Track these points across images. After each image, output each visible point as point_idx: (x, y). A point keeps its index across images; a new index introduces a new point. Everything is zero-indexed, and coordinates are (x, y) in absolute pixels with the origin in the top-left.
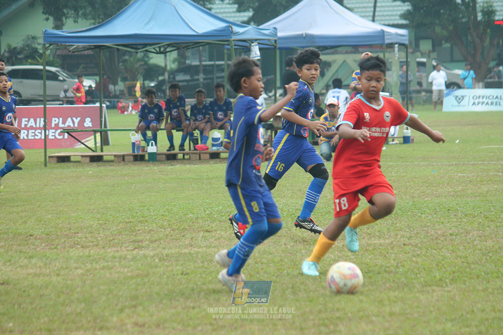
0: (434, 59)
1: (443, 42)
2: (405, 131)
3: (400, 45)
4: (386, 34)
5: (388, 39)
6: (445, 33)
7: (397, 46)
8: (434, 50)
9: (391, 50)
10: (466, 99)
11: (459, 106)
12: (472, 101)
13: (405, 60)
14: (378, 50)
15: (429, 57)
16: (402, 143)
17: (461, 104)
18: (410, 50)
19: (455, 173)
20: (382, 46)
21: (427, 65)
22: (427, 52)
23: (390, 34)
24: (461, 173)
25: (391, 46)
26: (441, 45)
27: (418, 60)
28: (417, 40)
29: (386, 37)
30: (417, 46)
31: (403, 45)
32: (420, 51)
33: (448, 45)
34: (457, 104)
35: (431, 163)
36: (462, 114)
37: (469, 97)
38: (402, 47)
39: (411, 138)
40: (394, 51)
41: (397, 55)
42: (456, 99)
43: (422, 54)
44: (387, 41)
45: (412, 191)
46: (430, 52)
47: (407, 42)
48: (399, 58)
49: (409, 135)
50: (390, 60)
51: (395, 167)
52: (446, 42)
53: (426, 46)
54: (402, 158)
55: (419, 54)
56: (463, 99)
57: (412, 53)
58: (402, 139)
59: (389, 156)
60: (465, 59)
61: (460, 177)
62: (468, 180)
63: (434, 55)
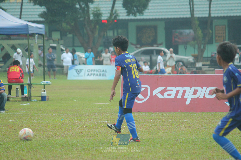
0: (62, 45)
1: (68, 33)
2: (43, 92)
3: (39, 34)
4: (29, 27)
5: (31, 31)
6: (69, 27)
7: (37, 35)
8: (61, 39)
9: (32, 38)
10: (83, 72)
11: (79, 76)
12: (87, 73)
13: (42, 45)
14: (24, 37)
15: (58, 43)
16: (41, 101)
17: (80, 75)
18: (45, 38)
19: (76, 121)
20: (27, 35)
21: (57, 49)
22: (57, 40)
23: (32, 27)
24: (80, 121)
25: (33, 35)
26: (66, 35)
27: (51, 45)
28: (50, 31)
29: (29, 29)
30: (50, 35)
31: (41, 35)
32: (52, 39)
33: (71, 35)
34: (77, 74)
35: (60, 114)
36: (81, 81)
37: (85, 70)
38: (40, 36)
39: (47, 97)
40: (35, 38)
41: (37, 42)
42: (76, 71)
43: (53, 41)
44: (30, 32)
45: (47, 133)
46: (59, 40)
47: (43, 33)
48: (38, 44)
49: (46, 95)
50: (32, 45)
51: (36, 117)
52: (70, 33)
53: (56, 35)
54: (41, 110)
55: (51, 41)
56: (81, 71)
57: (47, 40)
58: (41, 98)
59: (32, 109)
60: (82, 45)
61: (79, 123)
62: (84, 125)
63: (62, 42)
